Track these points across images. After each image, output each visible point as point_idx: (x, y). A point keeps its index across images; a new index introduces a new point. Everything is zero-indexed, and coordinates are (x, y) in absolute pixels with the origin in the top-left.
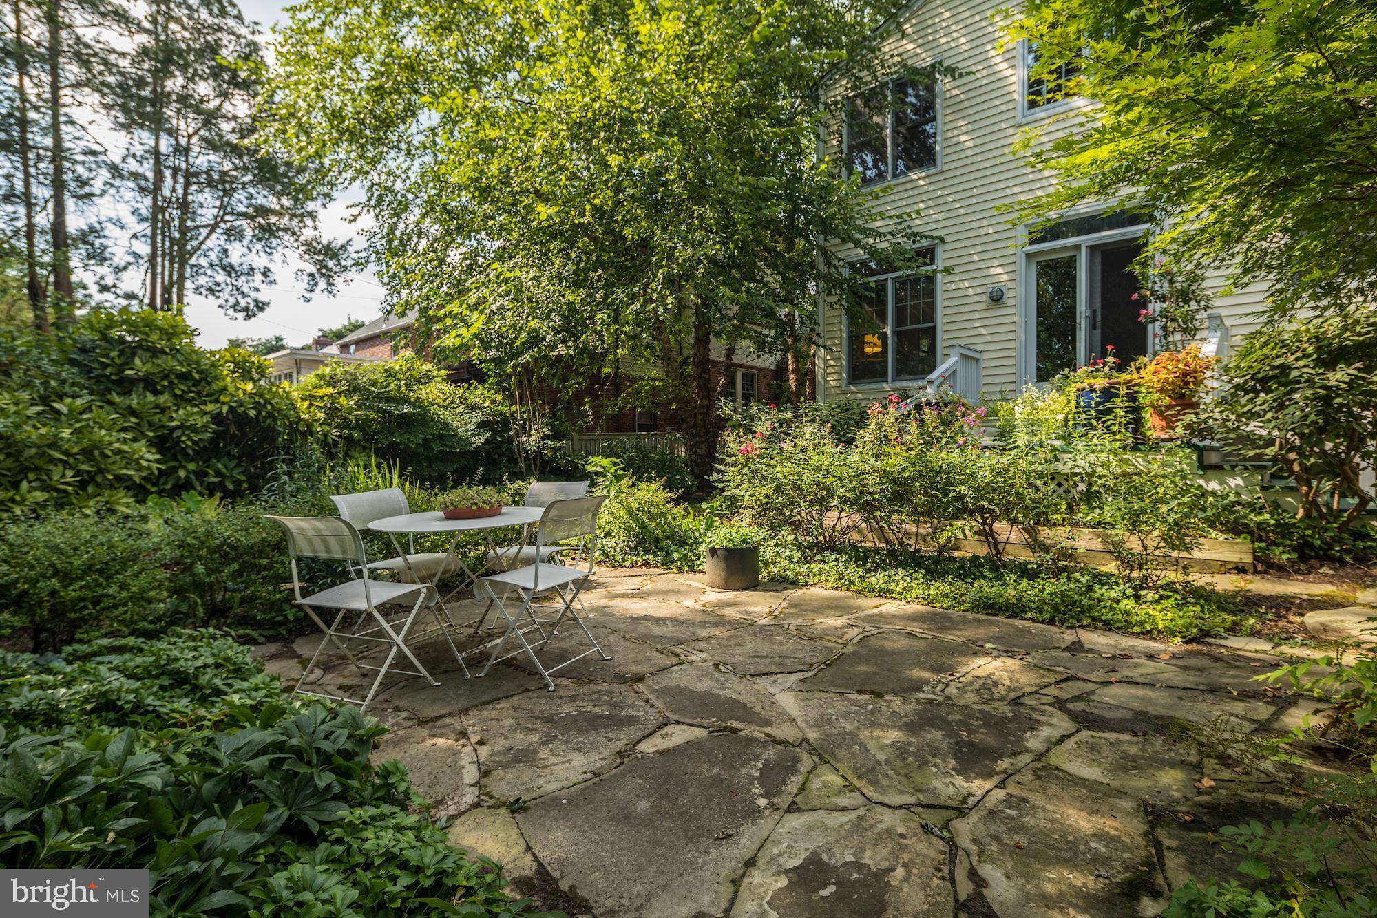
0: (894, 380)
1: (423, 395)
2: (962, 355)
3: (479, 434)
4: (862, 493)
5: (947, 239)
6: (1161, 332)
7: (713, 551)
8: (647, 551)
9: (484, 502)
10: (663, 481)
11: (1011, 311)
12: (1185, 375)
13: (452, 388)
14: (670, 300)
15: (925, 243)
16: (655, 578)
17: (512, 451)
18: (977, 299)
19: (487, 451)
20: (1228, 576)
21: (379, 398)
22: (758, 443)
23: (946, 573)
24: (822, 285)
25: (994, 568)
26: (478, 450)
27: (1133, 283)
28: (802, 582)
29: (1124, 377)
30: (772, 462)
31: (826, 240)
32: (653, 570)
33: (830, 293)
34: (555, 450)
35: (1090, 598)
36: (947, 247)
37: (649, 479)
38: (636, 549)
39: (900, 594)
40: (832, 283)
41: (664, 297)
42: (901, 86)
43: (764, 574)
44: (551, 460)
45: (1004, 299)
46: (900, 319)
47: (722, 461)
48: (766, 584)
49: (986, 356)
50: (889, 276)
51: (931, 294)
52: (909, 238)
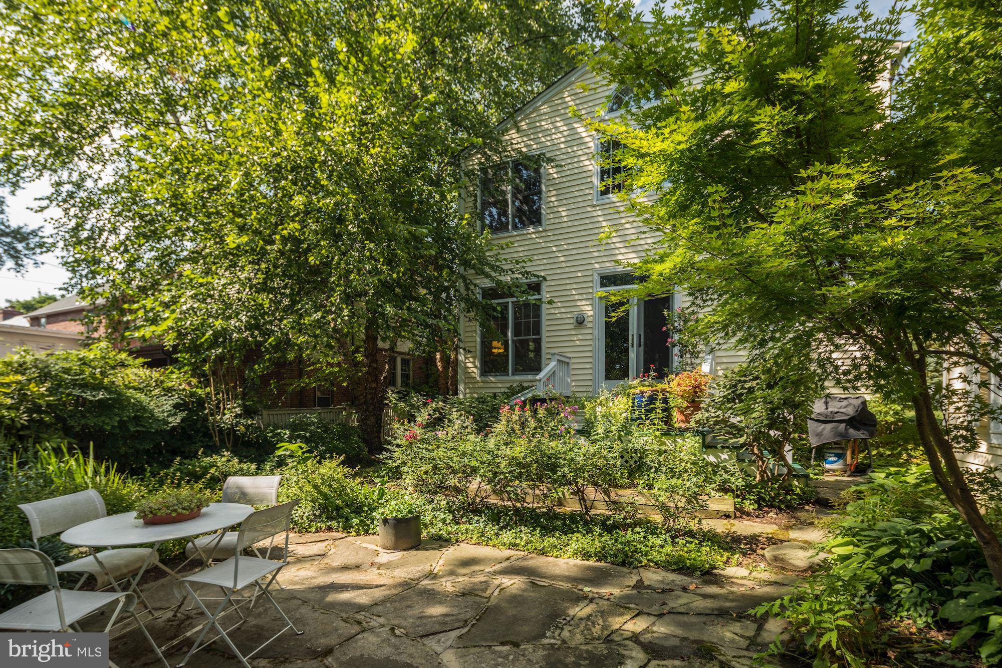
0: (513, 374)
1: (119, 381)
2: (559, 360)
3: (175, 414)
4: (496, 473)
5: (548, 278)
6: (679, 354)
7: (385, 521)
8: (330, 518)
9: (184, 509)
10: (342, 458)
11: (590, 331)
12: (695, 387)
13: (148, 372)
14: (346, 312)
15: (534, 279)
16: (337, 542)
17: (208, 428)
18: (567, 321)
19: (182, 428)
20: (720, 520)
21: (74, 384)
22: (418, 431)
23: (555, 529)
24: (463, 305)
25: (586, 523)
26: (174, 428)
27: (664, 321)
28: (453, 539)
29: (660, 386)
30: (430, 447)
31: (465, 270)
32: (334, 534)
33: (469, 312)
34: (247, 427)
35: (646, 546)
36: (548, 283)
37: (331, 458)
38: (320, 516)
39: (524, 546)
40: (471, 304)
41: (341, 309)
42: (517, 166)
43: (424, 534)
44: (244, 435)
45: (585, 323)
46: (517, 333)
47: (390, 443)
48: (426, 542)
49: (573, 361)
50: (510, 300)
51: (538, 316)
52: (523, 275)
